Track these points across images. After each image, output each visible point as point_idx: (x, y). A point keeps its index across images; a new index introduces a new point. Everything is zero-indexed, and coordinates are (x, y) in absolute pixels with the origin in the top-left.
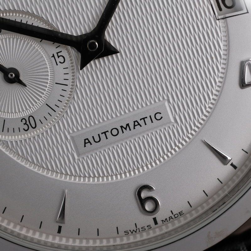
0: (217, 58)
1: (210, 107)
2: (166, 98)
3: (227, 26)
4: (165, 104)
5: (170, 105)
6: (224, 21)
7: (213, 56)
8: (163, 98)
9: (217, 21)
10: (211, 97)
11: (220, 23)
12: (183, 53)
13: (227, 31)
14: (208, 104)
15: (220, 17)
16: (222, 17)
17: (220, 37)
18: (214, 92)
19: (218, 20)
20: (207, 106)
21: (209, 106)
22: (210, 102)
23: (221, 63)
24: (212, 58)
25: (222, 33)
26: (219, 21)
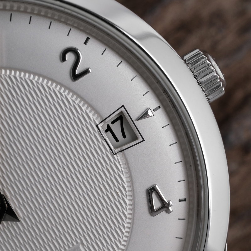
0: (122, 192)
1: (124, 241)
2: (79, 241)
3: (125, 158)
4: (79, 248)
5: (84, 247)
6: (121, 154)
7: (118, 191)
8: (77, 242)
9: (115, 156)
10: (124, 231)
11: (119, 157)
12: (87, 194)
13: (127, 163)
14: (122, 237)
15: (116, 151)
16: (119, 149)
17: (121, 170)
18: (126, 225)
19: (116, 154)
20: (122, 241)
21: (124, 239)
22: (123, 236)
23: (127, 196)
24: (117, 193)
25: (122, 166)
26: (117, 156)
